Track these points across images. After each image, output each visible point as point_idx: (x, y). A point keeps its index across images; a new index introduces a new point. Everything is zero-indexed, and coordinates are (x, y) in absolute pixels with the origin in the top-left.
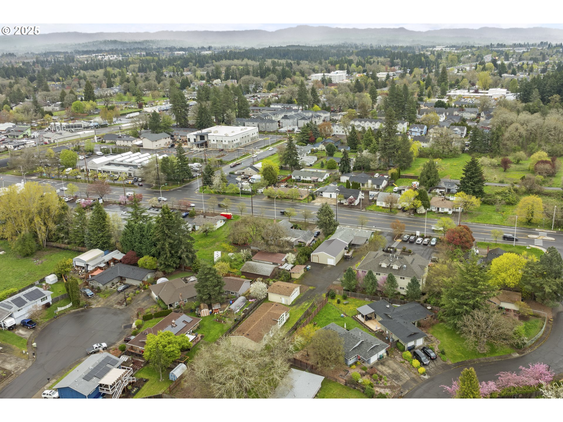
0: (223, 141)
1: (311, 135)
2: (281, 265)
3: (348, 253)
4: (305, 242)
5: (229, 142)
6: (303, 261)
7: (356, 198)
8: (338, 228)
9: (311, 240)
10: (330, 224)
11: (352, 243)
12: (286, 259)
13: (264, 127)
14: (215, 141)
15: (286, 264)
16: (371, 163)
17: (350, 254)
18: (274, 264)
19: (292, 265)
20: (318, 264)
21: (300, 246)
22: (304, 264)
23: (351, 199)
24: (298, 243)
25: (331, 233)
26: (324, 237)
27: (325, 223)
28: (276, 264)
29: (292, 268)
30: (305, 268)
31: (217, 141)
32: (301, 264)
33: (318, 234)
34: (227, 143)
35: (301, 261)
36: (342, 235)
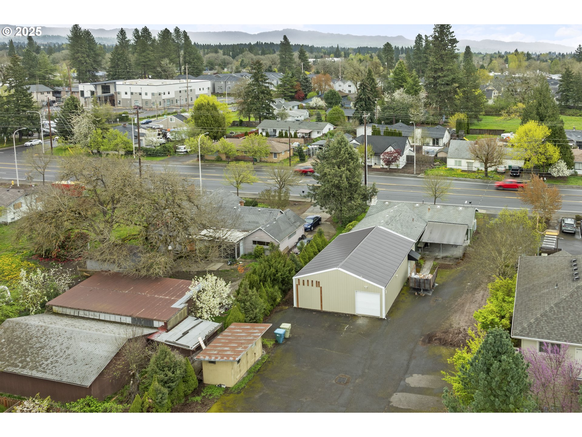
0: (143, 94)
1: (298, 88)
2: (166, 328)
3: (418, 271)
4: (275, 241)
5: (153, 94)
6: (263, 304)
7: (400, 152)
8: (374, 202)
9: (295, 238)
10: (353, 187)
11: (425, 239)
12: (190, 302)
13: (223, 87)
14: (129, 93)
15: (190, 321)
16: (412, 111)
17: (426, 274)
18: (137, 322)
19: (216, 325)
20: (321, 313)
21: (256, 256)
22: (266, 320)
23: (390, 154)
24: (251, 248)
25: (355, 218)
26: (333, 231)
27: (338, 187)
28: (148, 323)
29: (209, 339)
30: (269, 334)
31: (132, 94)
32: (254, 320)
33: (317, 222)
34: (149, 97)
35: (254, 306)
36: (392, 219)
